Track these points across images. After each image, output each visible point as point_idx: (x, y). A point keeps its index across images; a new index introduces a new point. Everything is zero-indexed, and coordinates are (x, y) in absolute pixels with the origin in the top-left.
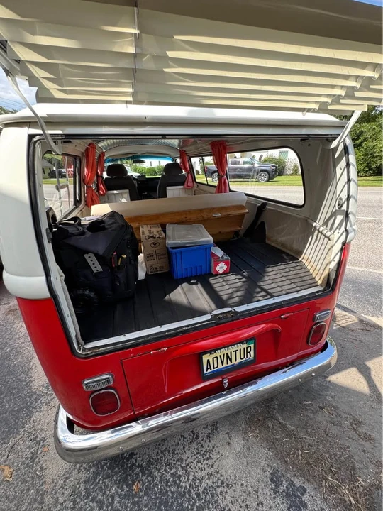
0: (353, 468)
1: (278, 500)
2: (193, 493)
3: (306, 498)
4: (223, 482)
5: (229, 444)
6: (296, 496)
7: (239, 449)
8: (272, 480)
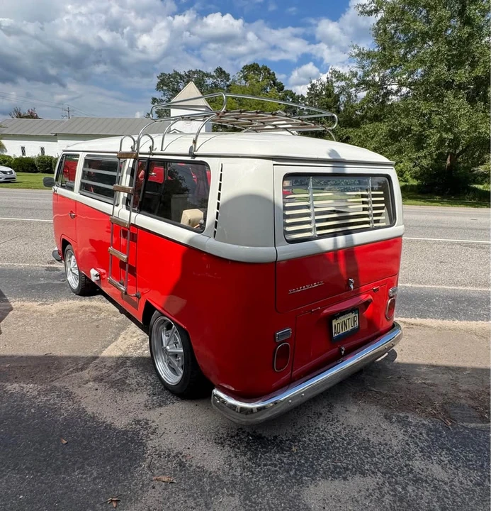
0: (430, 400)
1: (395, 425)
2: (339, 439)
3: (410, 419)
4: (355, 429)
5: (347, 411)
6: (404, 420)
7: (356, 411)
8: (386, 418)
